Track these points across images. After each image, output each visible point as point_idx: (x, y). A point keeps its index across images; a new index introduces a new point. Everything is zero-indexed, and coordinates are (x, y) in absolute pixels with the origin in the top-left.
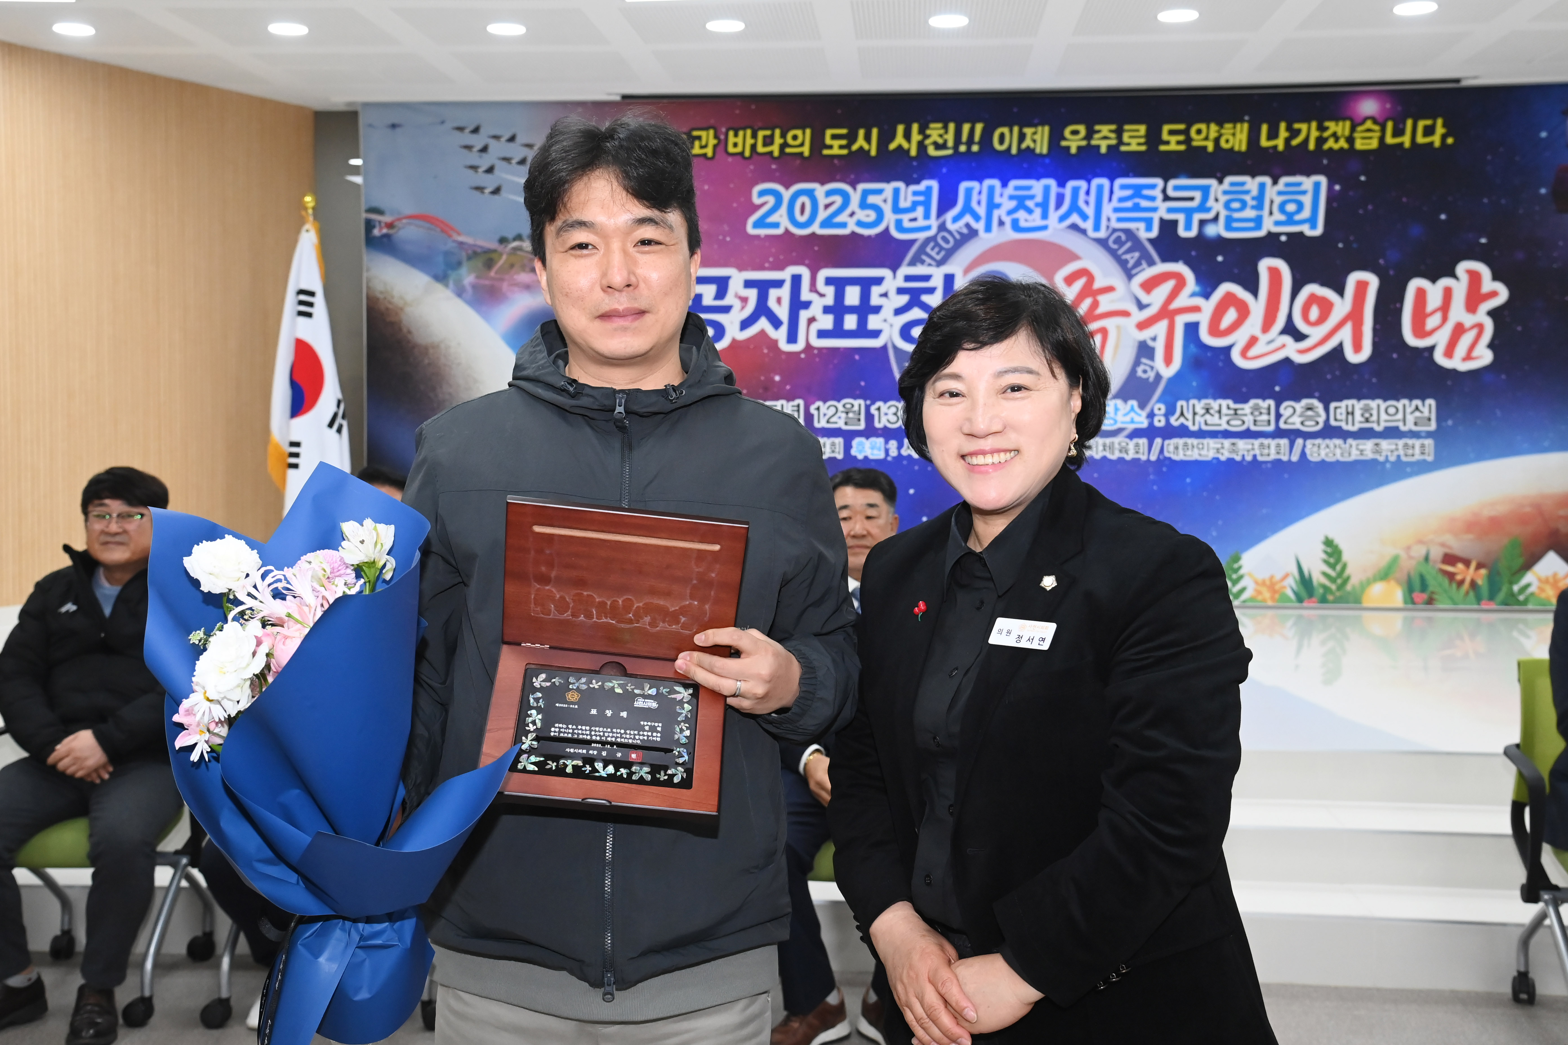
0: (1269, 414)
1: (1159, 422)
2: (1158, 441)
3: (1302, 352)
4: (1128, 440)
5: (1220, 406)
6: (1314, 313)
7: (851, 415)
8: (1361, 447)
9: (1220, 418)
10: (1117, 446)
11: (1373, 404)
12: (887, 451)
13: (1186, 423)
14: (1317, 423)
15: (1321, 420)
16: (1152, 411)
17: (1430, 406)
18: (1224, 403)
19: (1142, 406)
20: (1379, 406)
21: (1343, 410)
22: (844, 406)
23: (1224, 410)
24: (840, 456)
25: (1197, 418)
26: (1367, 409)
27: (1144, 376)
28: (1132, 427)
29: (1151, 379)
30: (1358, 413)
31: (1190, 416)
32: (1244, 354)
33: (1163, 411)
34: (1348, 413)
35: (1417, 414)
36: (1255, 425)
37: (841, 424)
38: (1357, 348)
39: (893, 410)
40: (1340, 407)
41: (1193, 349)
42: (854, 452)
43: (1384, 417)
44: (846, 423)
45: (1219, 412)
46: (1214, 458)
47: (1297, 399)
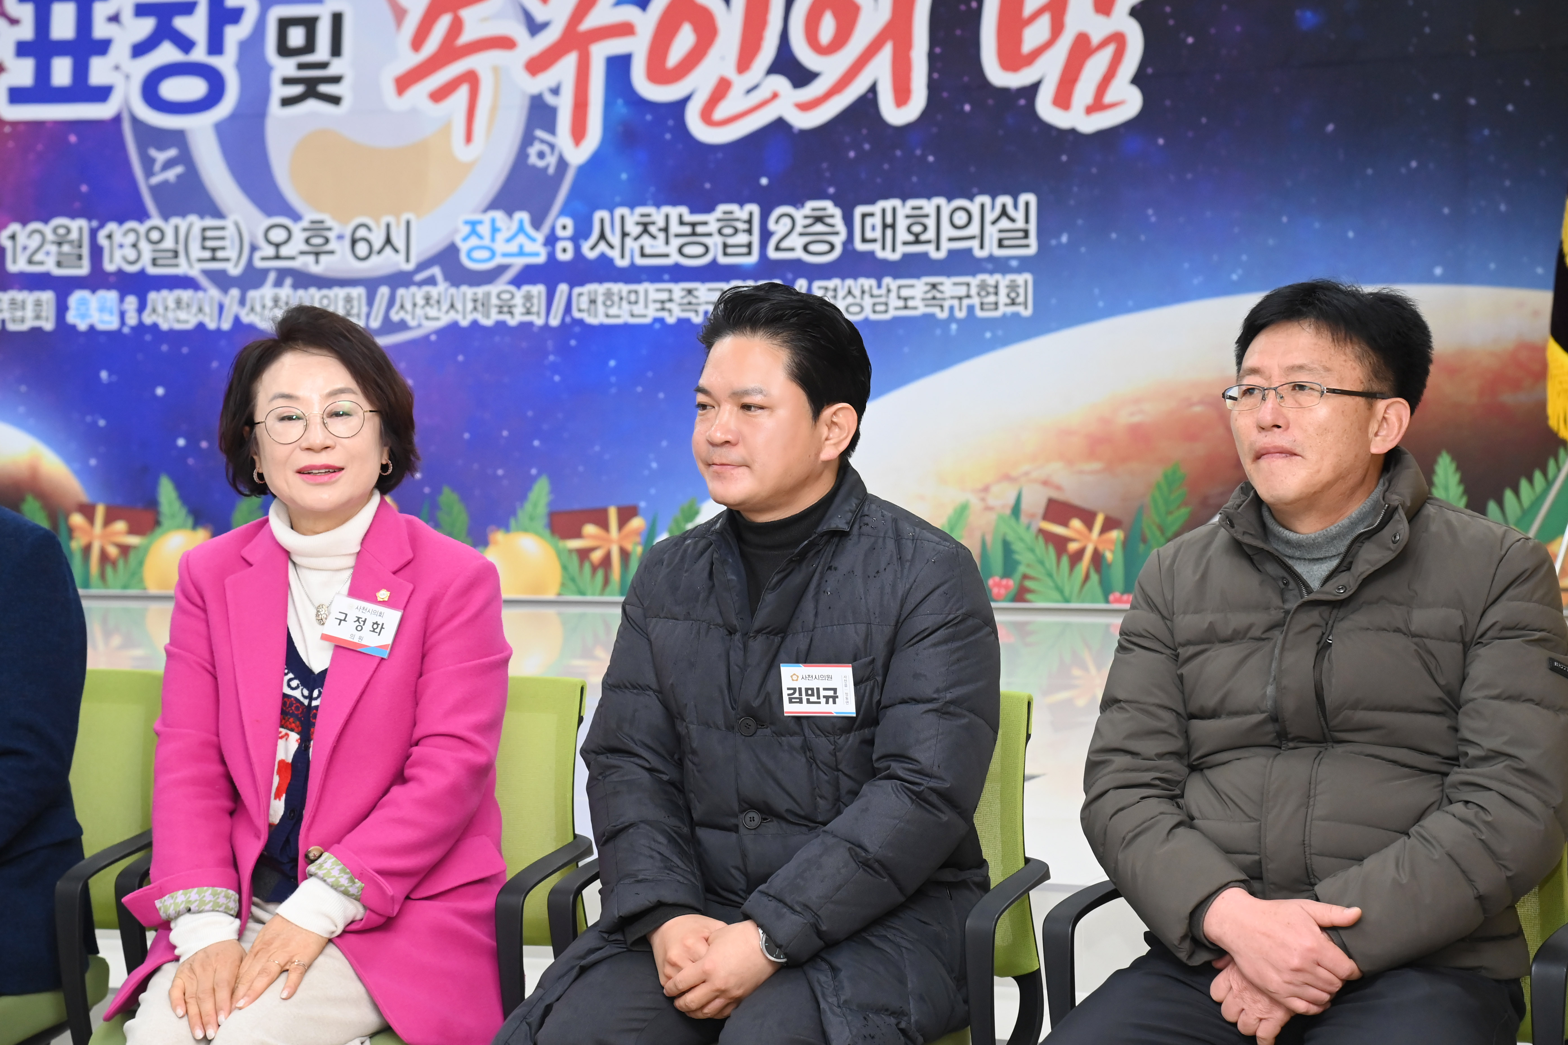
0: (749, 231)
1: (565, 253)
2: (563, 288)
3: (805, 107)
4: (512, 288)
5: (667, 217)
6: (827, 28)
7: (66, 248)
8: (905, 293)
9: (667, 242)
10: (494, 301)
11: (929, 206)
12: (122, 315)
13: (610, 253)
14: (832, 247)
15: (838, 241)
16: (553, 229)
17: (1027, 204)
18: (674, 212)
19: (537, 224)
20: (938, 208)
21: (877, 220)
22: (55, 230)
23: (675, 228)
24: (49, 325)
25: (629, 241)
26: (917, 217)
27: (540, 164)
28: (519, 262)
29: (551, 171)
30: (902, 224)
31: (615, 240)
32: (706, 116)
33: (569, 232)
34: (885, 226)
35: (1004, 223)
36: (725, 254)
37: (50, 266)
38: (902, 96)
39: (131, 238)
40: (872, 215)
41: (621, 108)
42: (71, 317)
43: (947, 231)
44: (59, 264)
45: (666, 230)
46: (656, 320)
47: (798, 202)
